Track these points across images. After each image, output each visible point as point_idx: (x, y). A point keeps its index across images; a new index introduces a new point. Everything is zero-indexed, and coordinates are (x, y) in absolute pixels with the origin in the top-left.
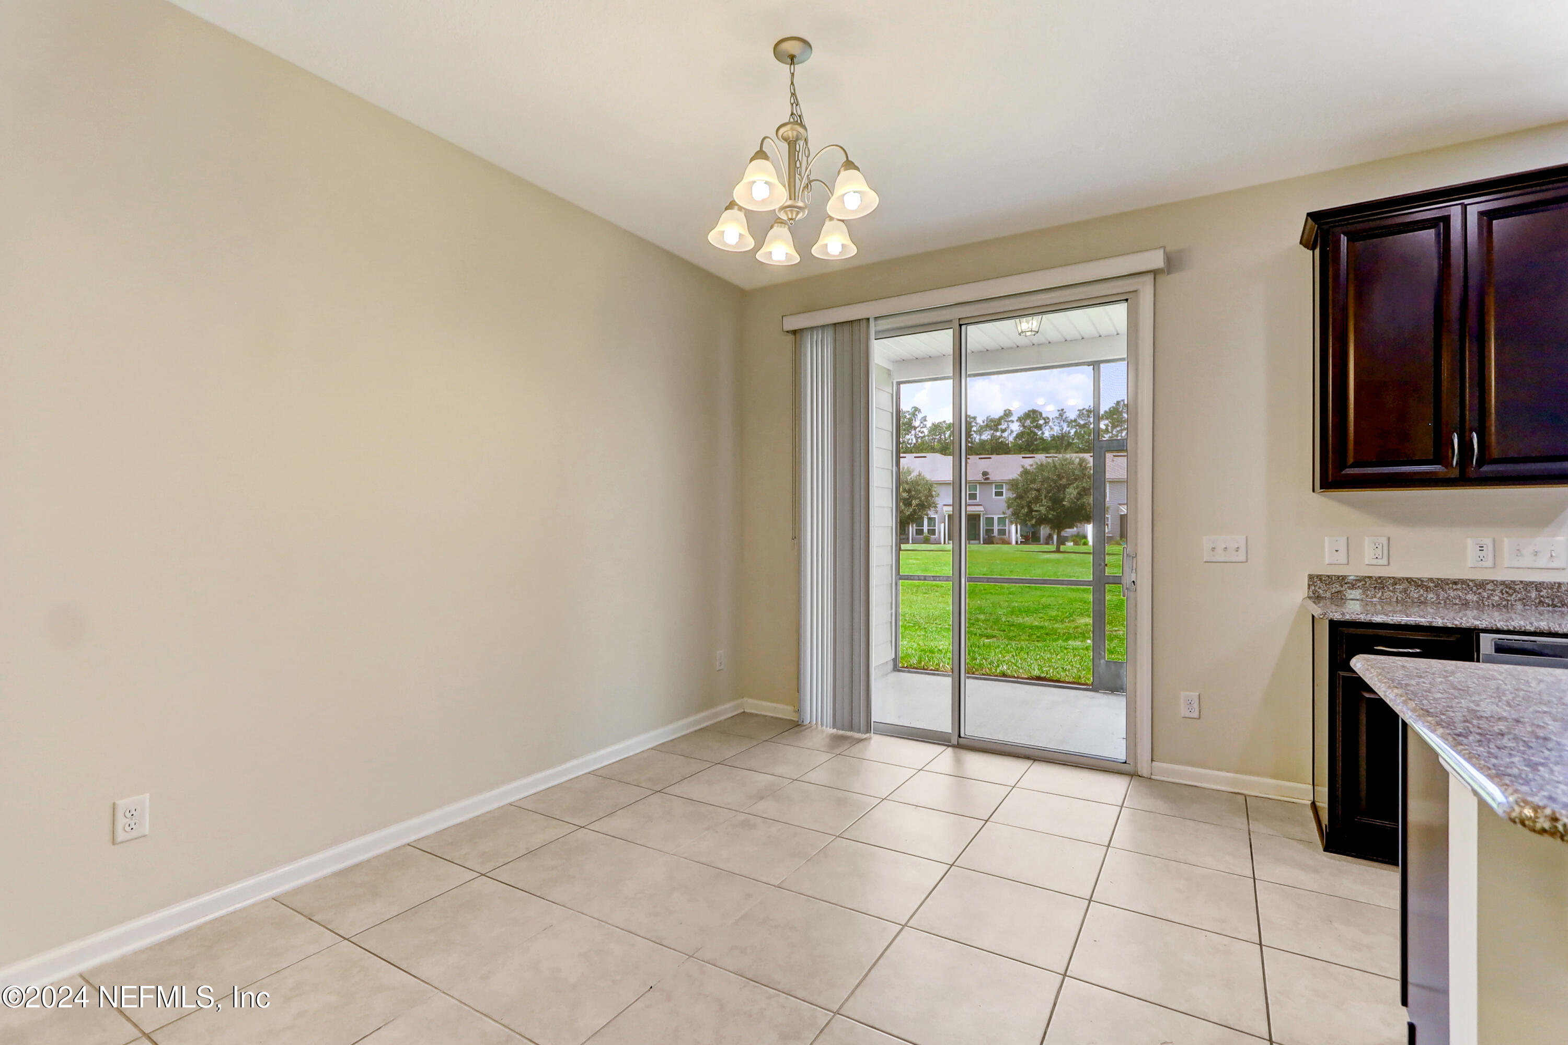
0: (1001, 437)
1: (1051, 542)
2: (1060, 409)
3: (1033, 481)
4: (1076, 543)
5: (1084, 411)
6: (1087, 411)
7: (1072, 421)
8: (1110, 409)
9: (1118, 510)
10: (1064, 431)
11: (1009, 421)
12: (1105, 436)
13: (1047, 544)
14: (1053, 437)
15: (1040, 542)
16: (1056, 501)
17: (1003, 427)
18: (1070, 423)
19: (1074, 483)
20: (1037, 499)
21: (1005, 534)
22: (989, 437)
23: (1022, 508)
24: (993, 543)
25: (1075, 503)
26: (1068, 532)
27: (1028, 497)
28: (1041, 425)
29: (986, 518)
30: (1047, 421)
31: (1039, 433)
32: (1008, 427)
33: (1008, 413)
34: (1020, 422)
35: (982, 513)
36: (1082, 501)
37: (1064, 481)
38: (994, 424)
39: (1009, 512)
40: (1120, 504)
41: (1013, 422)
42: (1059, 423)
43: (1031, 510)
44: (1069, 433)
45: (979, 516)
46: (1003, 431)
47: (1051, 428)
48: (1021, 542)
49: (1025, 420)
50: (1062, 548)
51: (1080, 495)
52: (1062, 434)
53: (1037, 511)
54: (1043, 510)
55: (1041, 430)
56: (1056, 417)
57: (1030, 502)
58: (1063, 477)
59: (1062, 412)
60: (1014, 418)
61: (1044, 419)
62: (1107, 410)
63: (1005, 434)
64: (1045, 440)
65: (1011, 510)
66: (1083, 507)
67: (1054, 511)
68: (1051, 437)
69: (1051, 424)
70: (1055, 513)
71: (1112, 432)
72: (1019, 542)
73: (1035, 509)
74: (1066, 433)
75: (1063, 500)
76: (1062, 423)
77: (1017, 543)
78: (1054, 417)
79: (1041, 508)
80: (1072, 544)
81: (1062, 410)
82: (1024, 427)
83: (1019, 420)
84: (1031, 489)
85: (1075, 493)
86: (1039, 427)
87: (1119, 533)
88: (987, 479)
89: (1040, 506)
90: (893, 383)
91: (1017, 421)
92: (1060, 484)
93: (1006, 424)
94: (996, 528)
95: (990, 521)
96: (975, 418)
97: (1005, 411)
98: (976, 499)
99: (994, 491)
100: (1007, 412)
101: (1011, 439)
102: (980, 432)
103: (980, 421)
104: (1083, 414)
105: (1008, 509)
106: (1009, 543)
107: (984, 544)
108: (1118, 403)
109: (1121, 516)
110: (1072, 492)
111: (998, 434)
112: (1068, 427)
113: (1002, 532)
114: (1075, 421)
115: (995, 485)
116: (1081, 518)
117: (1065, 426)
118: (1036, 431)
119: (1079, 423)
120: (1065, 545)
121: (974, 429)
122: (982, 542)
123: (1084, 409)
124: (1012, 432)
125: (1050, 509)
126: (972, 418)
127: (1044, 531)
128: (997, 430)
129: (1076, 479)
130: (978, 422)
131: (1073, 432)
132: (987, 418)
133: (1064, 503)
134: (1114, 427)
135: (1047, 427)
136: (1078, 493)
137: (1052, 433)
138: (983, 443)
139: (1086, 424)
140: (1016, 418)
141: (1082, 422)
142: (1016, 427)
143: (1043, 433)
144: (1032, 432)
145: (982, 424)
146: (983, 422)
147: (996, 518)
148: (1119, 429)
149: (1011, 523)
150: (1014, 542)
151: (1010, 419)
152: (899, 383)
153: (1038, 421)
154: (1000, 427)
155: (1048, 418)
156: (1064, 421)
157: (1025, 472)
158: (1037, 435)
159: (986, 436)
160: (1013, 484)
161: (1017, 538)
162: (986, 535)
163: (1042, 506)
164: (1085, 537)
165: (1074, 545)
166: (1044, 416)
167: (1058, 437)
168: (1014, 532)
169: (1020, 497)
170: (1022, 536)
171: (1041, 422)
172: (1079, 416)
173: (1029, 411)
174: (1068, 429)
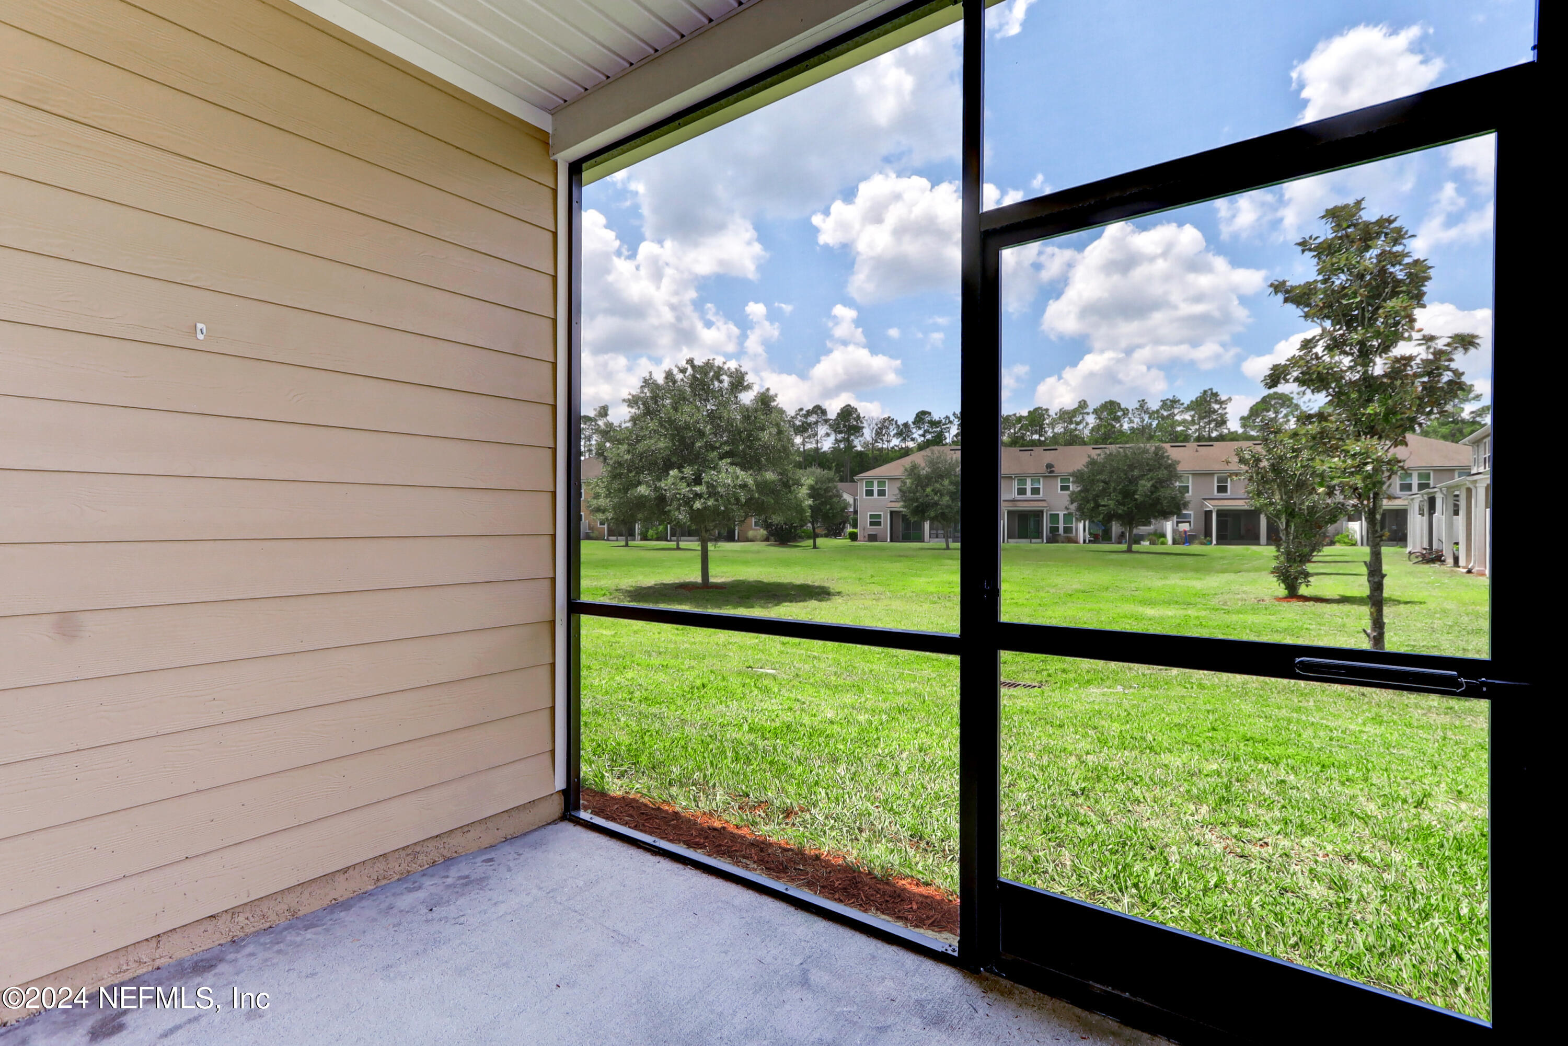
0: (1076, 429)
1: (1124, 541)
2: (1140, 399)
3: (1101, 472)
4: (1153, 543)
5: (1168, 402)
6: (1171, 401)
7: (1154, 412)
8: (1197, 399)
9: (1202, 505)
10: (1145, 422)
11: (1085, 413)
12: (1191, 427)
13: (1120, 543)
14: (1132, 429)
15: (1111, 540)
16: (1127, 494)
17: (1078, 419)
18: (1151, 415)
19: (1147, 474)
20: (1104, 492)
21: (1071, 532)
22: (1062, 430)
23: (1088, 502)
24: (1057, 542)
25: (1149, 497)
26: (1142, 530)
27: (1094, 490)
28: (1119, 417)
29: (1051, 514)
30: (1126, 412)
31: (1118, 425)
32: (1083, 419)
33: (1083, 405)
34: (1097, 414)
35: (1045, 509)
36: (1158, 494)
37: (1136, 473)
38: (1067, 416)
39: (1073, 507)
40: (1205, 499)
41: (1088, 414)
42: (1139, 415)
43: (1098, 506)
44: (1151, 424)
45: (1042, 512)
46: (1078, 423)
47: (1131, 421)
48: (1089, 541)
49: (1102, 412)
50: (1135, 547)
51: (1155, 488)
52: (1143, 426)
53: (1104, 506)
54: (1112, 503)
55: (1119, 422)
56: (1136, 408)
57: (1097, 496)
58: (1135, 467)
59: (1143, 403)
60: (1090, 410)
61: (1122, 410)
62: (1194, 399)
63: (1081, 427)
64: (1123, 433)
65: (1075, 504)
66: (1158, 501)
67: (1124, 506)
68: (1130, 430)
69: (1130, 415)
70: (1126, 509)
71: (1199, 424)
72: (1087, 541)
73: (1103, 503)
74: (1146, 425)
75: (1135, 492)
76: (1143, 415)
77: (1084, 541)
78: (1134, 408)
79: (1110, 502)
80: (1148, 543)
81: (1143, 401)
82: (1100, 418)
83: (1095, 411)
84: (1098, 481)
85: (1149, 484)
86: (1117, 419)
87: (1203, 531)
88: (1052, 472)
89: (1108, 500)
90: (555, 164)
91: (1093, 413)
92: (1132, 476)
93: (1081, 416)
94: (1061, 526)
95: (1054, 518)
96: (1047, 410)
97: (1080, 402)
98: (1039, 494)
99: (1059, 485)
100: (1082, 403)
101: (1087, 432)
102: (1052, 425)
103: (1052, 413)
104: (1166, 404)
105: (1072, 503)
106: (1076, 542)
107: (1047, 542)
108: (1205, 392)
109: (1206, 512)
110: (1145, 485)
111: (1073, 426)
112: (1150, 418)
113: (1067, 530)
114: (1157, 411)
115: (1061, 479)
116: (1157, 514)
117: (1146, 417)
118: (1114, 423)
119: (1162, 414)
120: (1140, 544)
121: (1047, 421)
122: (1045, 541)
123: (1167, 400)
124: (1087, 424)
125: (1120, 503)
126: (1045, 410)
127: (1116, 528)
128: (1071, 423)
129: (1150, 470)
130: (1050, 414)
131: (1155, 423)
132: (1060, 410)
133: (1137, 497)
134: (1201, 418)
135: (1126, 419)
136: (1153, 486)
137: (1132, 425)
138: (1055, 436)
139: (1170, 415)
140: (1092, 410)
141: (1165, 414)
142: (1091, 420)
143: (1121, 426)
144: (1109, 424)
145: (1054, 416)
146: (1056, 414)
147: (1061, 514)
148: (1206, 420)
149: (1078, 520)
150: (1082, 541)
151: (1085, 411)
152: (576, 169)
153: (1116, 413)
154: (1074, 419)
155: (1127, 410)
156: (1145, 412)
157: (1093, 463)
158: (1114, 427)
159: (1059, 429)
160: (1079, 477)
161: (1084, 536)
162: (1050, 533)
163: (1111, 500)
164: (1164, 535)
165: (1150, 544)
166: (1122, 406)
167: (1137, 429)
168: (1081, 529)
169: (1085, 490)
170: (1090, 534)
171: (1120, 414)
172: (1162, 407)
173: (1106, 402)
174: (1150, 421)
